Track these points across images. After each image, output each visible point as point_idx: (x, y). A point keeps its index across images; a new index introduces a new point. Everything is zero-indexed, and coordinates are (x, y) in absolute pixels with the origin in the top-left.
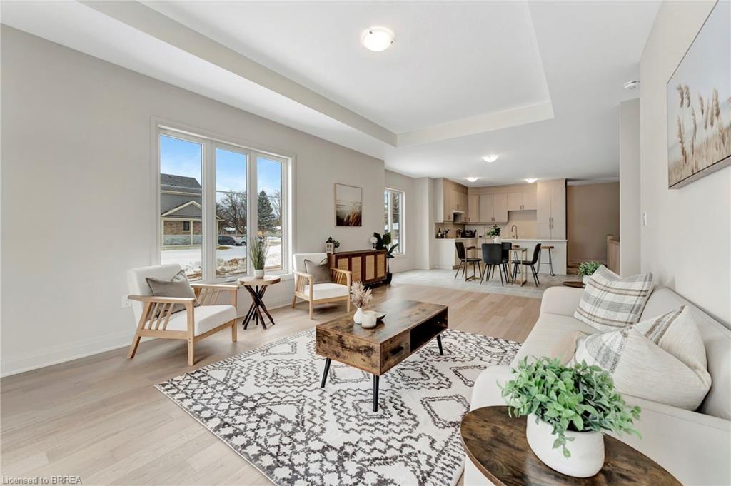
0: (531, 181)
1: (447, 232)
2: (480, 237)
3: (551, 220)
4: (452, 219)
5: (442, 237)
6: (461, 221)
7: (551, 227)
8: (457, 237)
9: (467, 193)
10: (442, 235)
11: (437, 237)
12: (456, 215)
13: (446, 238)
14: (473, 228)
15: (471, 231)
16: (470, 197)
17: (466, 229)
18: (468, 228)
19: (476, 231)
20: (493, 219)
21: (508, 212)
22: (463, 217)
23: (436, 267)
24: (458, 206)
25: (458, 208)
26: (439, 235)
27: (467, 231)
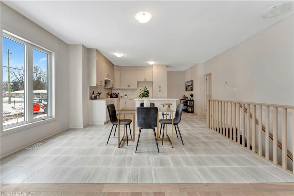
0: (151, 63)
1: (100, 94)
2: (122, 97)
3: (160, 87)
4: (103, 84)
5: (95, 98)
6: (109, 86)
7: (160, 91)
8: (107, 97)
9: (113, 69)
10: (95, 97)
11: (91, 98)
12: (106, 82)
13: (99, 99)
14: (117, 92)
15: (115, 93)
16: (115, 71)
17: (113, 92)
18: (114, 92)
19: (118, 93)
20: (129, 86)
21: (137, 82)
22: (111, 83)
23: (90, 124)
24: (108, 75)
25: (108, 77)
26: (93, 96)
27: (113, 94)
